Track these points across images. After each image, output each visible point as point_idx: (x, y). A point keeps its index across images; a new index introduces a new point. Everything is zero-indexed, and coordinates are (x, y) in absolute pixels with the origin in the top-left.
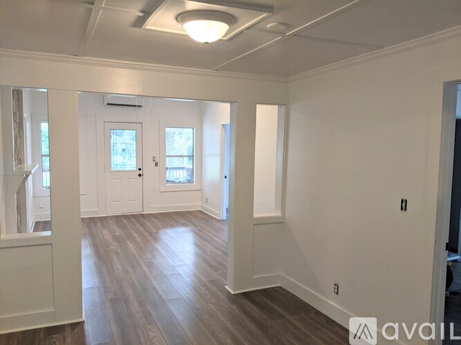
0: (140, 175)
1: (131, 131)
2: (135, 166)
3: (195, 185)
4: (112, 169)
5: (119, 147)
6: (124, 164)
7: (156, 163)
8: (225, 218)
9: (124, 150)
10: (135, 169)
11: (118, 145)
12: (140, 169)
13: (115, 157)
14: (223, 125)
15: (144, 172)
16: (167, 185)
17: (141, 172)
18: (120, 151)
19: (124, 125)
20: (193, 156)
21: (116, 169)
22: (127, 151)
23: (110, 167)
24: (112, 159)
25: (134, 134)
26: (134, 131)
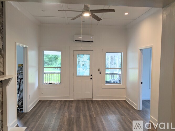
0: (91, 79)
1: (87, 55)
2: (89, 73)
3: (122, 85)
4: (77, 75)
5: (81, 64)
6: (83, 73)
7: (100, 72)
8: (141, 109)
9: (83, 65)
10: (89, 75)
11: (81, 62)
12: (91, 75)
13: (79, 69)
14: (141, 50)
15: (94, 77)
16: (106, 84)
17: (92, 77)
18: (82, 65)
19: (84, 52)
20: (121, 69)
21: (79, 75)
22: (85, 65)
23: (76, 74)
24: (78, 70)
25: (89, 57)
26: (89, 55)
